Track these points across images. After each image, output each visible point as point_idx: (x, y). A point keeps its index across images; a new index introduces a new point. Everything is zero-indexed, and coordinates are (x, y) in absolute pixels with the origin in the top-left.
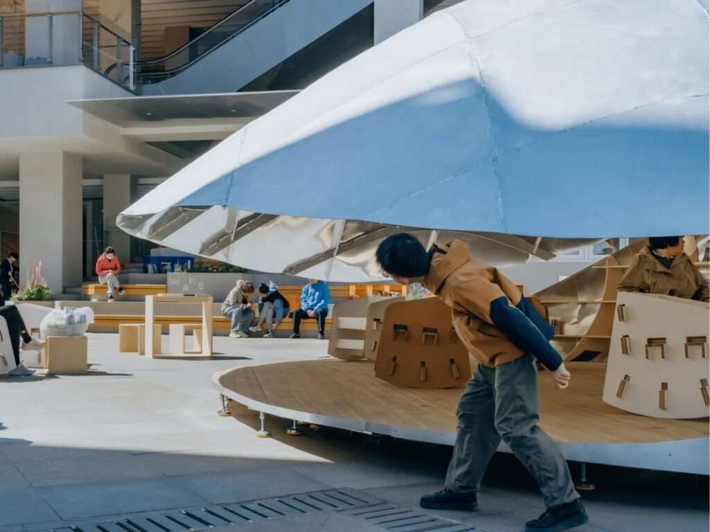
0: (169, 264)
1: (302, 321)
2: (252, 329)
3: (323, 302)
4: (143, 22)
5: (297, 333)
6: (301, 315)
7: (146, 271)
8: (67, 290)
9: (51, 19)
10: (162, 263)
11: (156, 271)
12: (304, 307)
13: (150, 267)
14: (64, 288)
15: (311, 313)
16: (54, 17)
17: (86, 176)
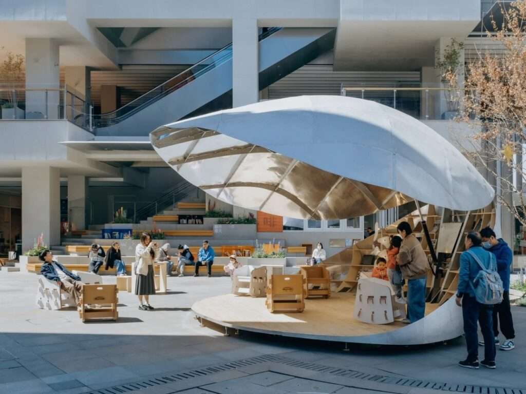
0: (118, 233)
1: (200, 267)
2: (173, 273)
3: (211, 257)
4: (91, 85)
5: (197, 274)
6: (199, 264)
7: (103, 238)
8: (53, 247)
9: (47, 93)
10: (114, 232)
11: (110, 237)
12: (200, 259)
13: (106, 235)
14: (51, 246)
15: (203, 263)
16: (48, 91)
17: (61, 176)
